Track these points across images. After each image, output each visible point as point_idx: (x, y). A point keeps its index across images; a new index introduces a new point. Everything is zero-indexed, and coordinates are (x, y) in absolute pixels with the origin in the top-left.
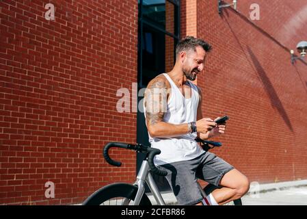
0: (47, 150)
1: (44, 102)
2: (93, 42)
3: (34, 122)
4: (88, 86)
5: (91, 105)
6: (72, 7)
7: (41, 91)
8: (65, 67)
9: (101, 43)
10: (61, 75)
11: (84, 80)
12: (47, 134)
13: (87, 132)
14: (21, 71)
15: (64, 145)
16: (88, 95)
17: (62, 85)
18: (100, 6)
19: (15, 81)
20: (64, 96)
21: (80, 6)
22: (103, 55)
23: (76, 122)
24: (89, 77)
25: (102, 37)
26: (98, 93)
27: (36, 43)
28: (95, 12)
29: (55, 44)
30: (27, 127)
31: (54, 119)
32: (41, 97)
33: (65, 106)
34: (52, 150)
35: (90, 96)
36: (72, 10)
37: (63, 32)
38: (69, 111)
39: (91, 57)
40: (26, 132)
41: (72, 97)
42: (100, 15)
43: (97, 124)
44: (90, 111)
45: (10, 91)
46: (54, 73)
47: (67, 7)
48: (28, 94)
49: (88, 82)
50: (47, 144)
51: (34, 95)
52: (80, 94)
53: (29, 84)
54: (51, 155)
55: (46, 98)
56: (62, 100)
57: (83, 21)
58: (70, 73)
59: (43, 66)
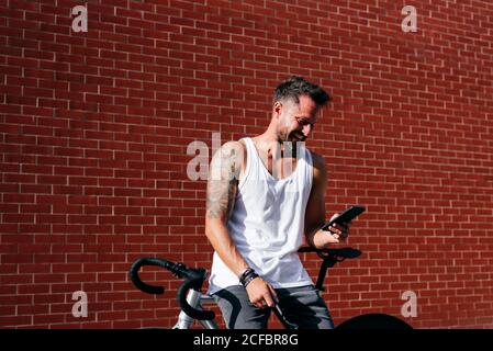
0: (404, 256)
1: (392, 187)
2: (462, 87)
3: (380, 217)
4: (460, 155)
5: (469, 184)
6: (424, 40)
7: (386, 172)
8: (420, 130)
9: (476, 84)
10: (415, 144)
11: (451, 147)
12: (400, 232)
13: (464, 226)
14: (354, 147)
15: (429, 248)
16: (460, 169)
17: (416, 159)
18: (469, 28)
19: (348, 162)
20: (423, 174)
21: (436, 35)
22: (482, 103)
23: (446, 211)
24: (460, 141)
25: (476, 75)
26: (479, 163)
27: (373, 104)
28: (461, 40)
29: (401, 100)
30: (371, 224)
31: (410, 210)
32: (388, 179)
33: (425, 189)
34: (411, 255)
35: (465, 169)
36: (424, 44)
37: (413, 80)
38: (433, 196)
39: (462, 110)
40: (370, 232)
41: (435, 175)
42: (470, 42)
43: (480, 212)
44: (467, 194)
45: (342, 177)
46: (403, 143)
47: (416, 42)
48: (369, 178)
49: (460, 148)
50: (402, 248)
51: (377, 178)
52: (449, 168)
53: (368, 163)
54: (410, 263)
55: (395, 180)
56: (419, 181)
57: (442, 57)
58: (430, 138)
59: (386, 134)
